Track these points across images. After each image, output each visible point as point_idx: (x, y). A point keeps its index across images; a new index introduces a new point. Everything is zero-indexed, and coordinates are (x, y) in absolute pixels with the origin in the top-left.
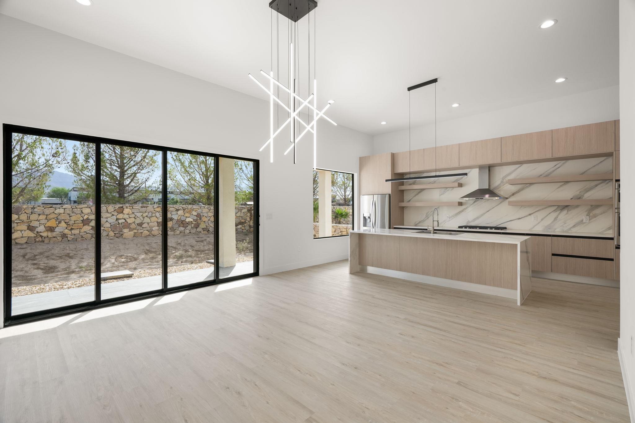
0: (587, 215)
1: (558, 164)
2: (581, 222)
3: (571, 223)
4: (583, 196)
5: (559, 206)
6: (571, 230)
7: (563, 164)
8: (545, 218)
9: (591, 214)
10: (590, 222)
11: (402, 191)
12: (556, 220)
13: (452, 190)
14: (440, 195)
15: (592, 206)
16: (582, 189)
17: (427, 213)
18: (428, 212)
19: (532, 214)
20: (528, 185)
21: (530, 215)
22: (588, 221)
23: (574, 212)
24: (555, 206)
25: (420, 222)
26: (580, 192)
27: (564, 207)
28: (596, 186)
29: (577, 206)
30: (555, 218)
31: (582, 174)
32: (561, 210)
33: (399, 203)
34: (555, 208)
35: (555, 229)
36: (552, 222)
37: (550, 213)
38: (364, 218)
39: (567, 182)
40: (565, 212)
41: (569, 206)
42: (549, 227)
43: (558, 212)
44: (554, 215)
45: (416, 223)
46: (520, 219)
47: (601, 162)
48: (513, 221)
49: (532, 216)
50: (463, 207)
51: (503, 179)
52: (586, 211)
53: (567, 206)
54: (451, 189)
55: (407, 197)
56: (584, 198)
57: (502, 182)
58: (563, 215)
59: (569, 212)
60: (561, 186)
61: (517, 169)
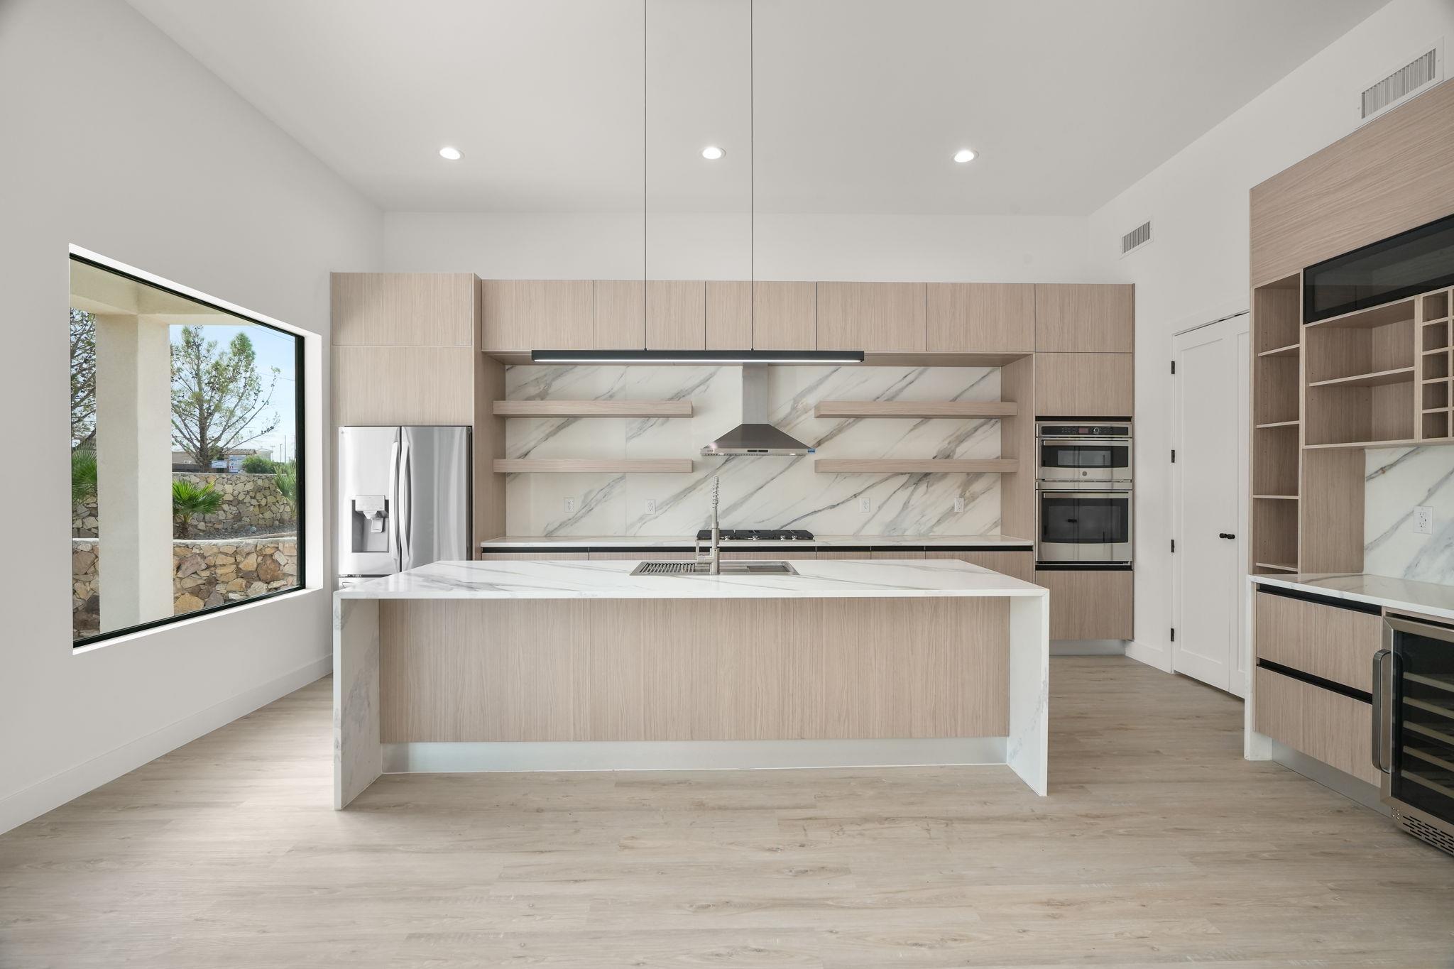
0: (961, 496)
1: (910, 374)
2: (951, 512)
3: (933, 515)
4: (954, 451)
5: (911, 474)
6: (934, 532)
7: (920, 374)
8: (885, 503)
9: (968, 494)
10: (966, 510)
11: (502, 419)
12: (907, 508)
13: (663, 424)
14: (629, 439)
15: (968, 474)
16: (952, 435)
17: (586, 496)
18: (590, 492)
19: (860, 493)
20: (852, 420)
21: (855, 496)
22: (962, 510)
23: (939, 488)
24: (906, 473)
25: (562, 525)
26: (949, 443)
27: (922, 477)
28: (976, 429)
29: (945, 475)
30: (905, 504)
31: (955, 399)
32: (916, 484)
33: (496, 461)
34: (905, 478)
35: (905, 530)
36: (897, 516)
37: (895, 492)
38: (359, 517)
39: (927, 418)
40: (922, 488)
41: (930, 474)
42: (892, 526)
43: (911, 489)
44: (903, 495)
45: (551, 528)
46: (833, 507)
47: (983, 378)
48: (820, 513)
49: (860, 498)
50: (698, 475)
51: (796, 401)
52: (959, 487)
53: (927, 475)
54: (661, 420)
55: (517, 439)
56: (955, 457)
57: (794, 408)
58: (921, 495)
59: (931, 489)
60: (916, 427)
61: (827, 377)
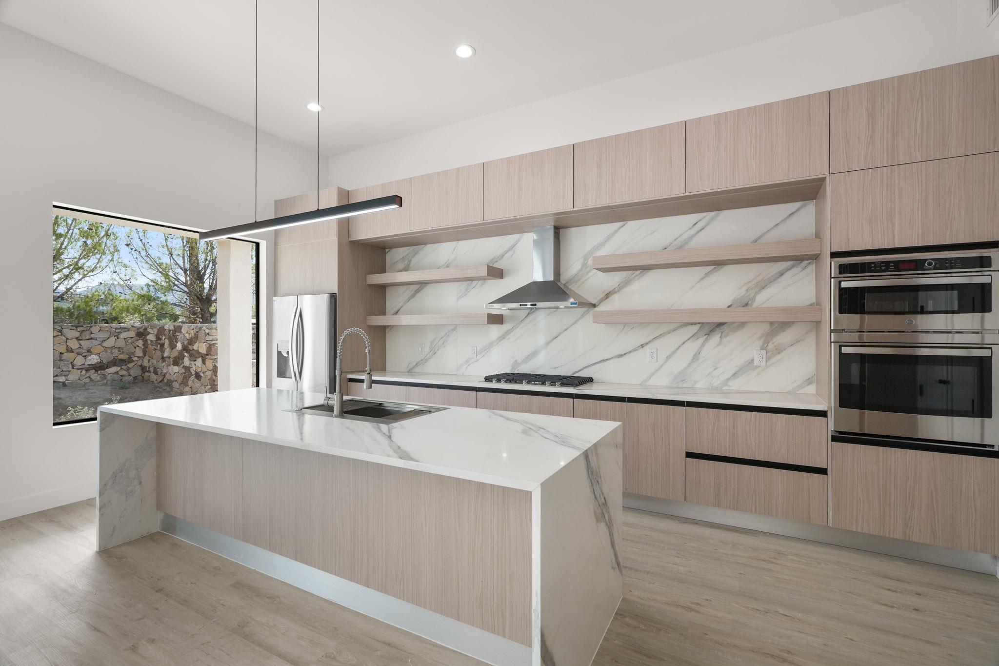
0: (762, 349)
1: (700, 220)
2: (750, 365)
3: (728, 367)
4: (754, 299)
5: (702, 324)
6: (728, 386)
7: (712, 219)
8: (673, 353)
9: (771, 346)
10: (769, 363)
11: (382, 288)
12: (698, 359)
13: (481, 285)
14: (459, 298)
15: (772, 323)
16: (750, 282)
17: (432, 343)
18: (435, 339)
19: (647, 344)
20: (639, 272)
21: (642, 346)
22: (764, 363)
23: (734, 340)
24: (695, 324)
25: (417, 364)
26: (747, 290)
27: (713, 327)
28: (781, 274)
29: (742, 325)
30: (695, 355)
31: (755, 241)
32: (708, 334)
34: (695, 328)
35: (696, 382)
36: (688, 366)
37: (684, 343)
39: (719, 264)
40: (715, 338)
41: (724, 323)
42: (681, 377)
43: (701, 340)
44: (693, 346)
45: (410, 367)
46: (621, 356)
47: (790, 215)
48: (608, 362)
49: (647, 349)
50: (504, 327)
51: (586, 257)
52: (760, 338)
53: (720, 325)
54: (481, 282)
55: (392, 302)
56: (755, 305)
57: (584, 265)
58: (713, 347)
59: (725, 340)
60: (707, 275)
61: (615, 232)
